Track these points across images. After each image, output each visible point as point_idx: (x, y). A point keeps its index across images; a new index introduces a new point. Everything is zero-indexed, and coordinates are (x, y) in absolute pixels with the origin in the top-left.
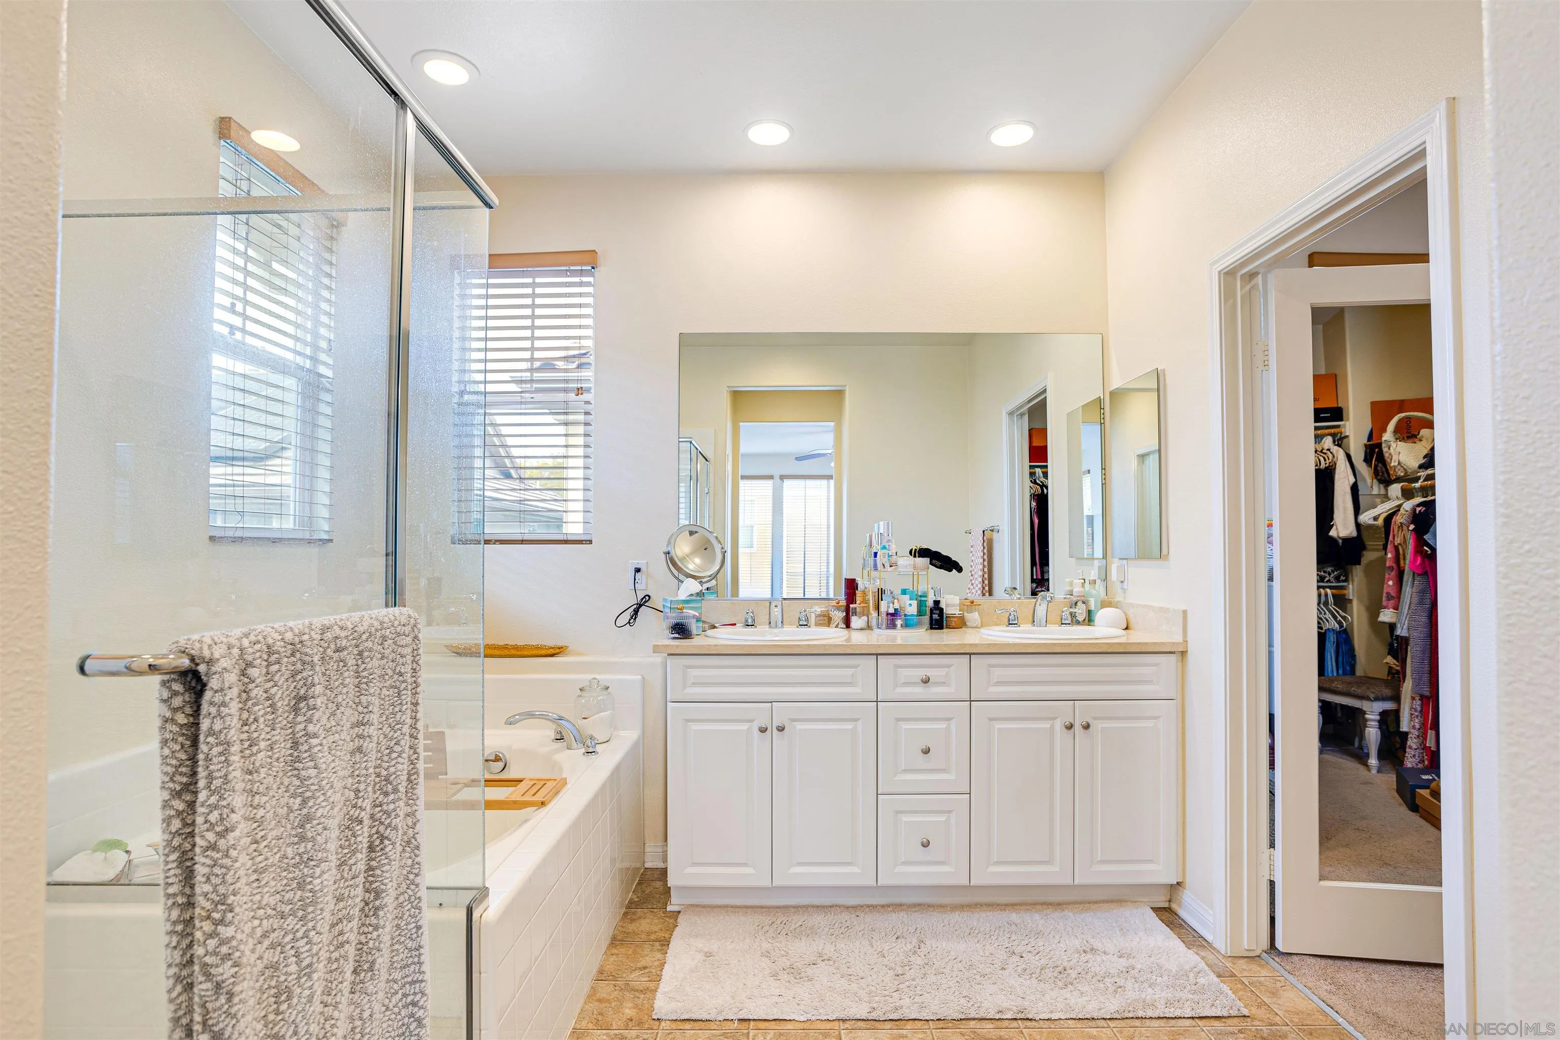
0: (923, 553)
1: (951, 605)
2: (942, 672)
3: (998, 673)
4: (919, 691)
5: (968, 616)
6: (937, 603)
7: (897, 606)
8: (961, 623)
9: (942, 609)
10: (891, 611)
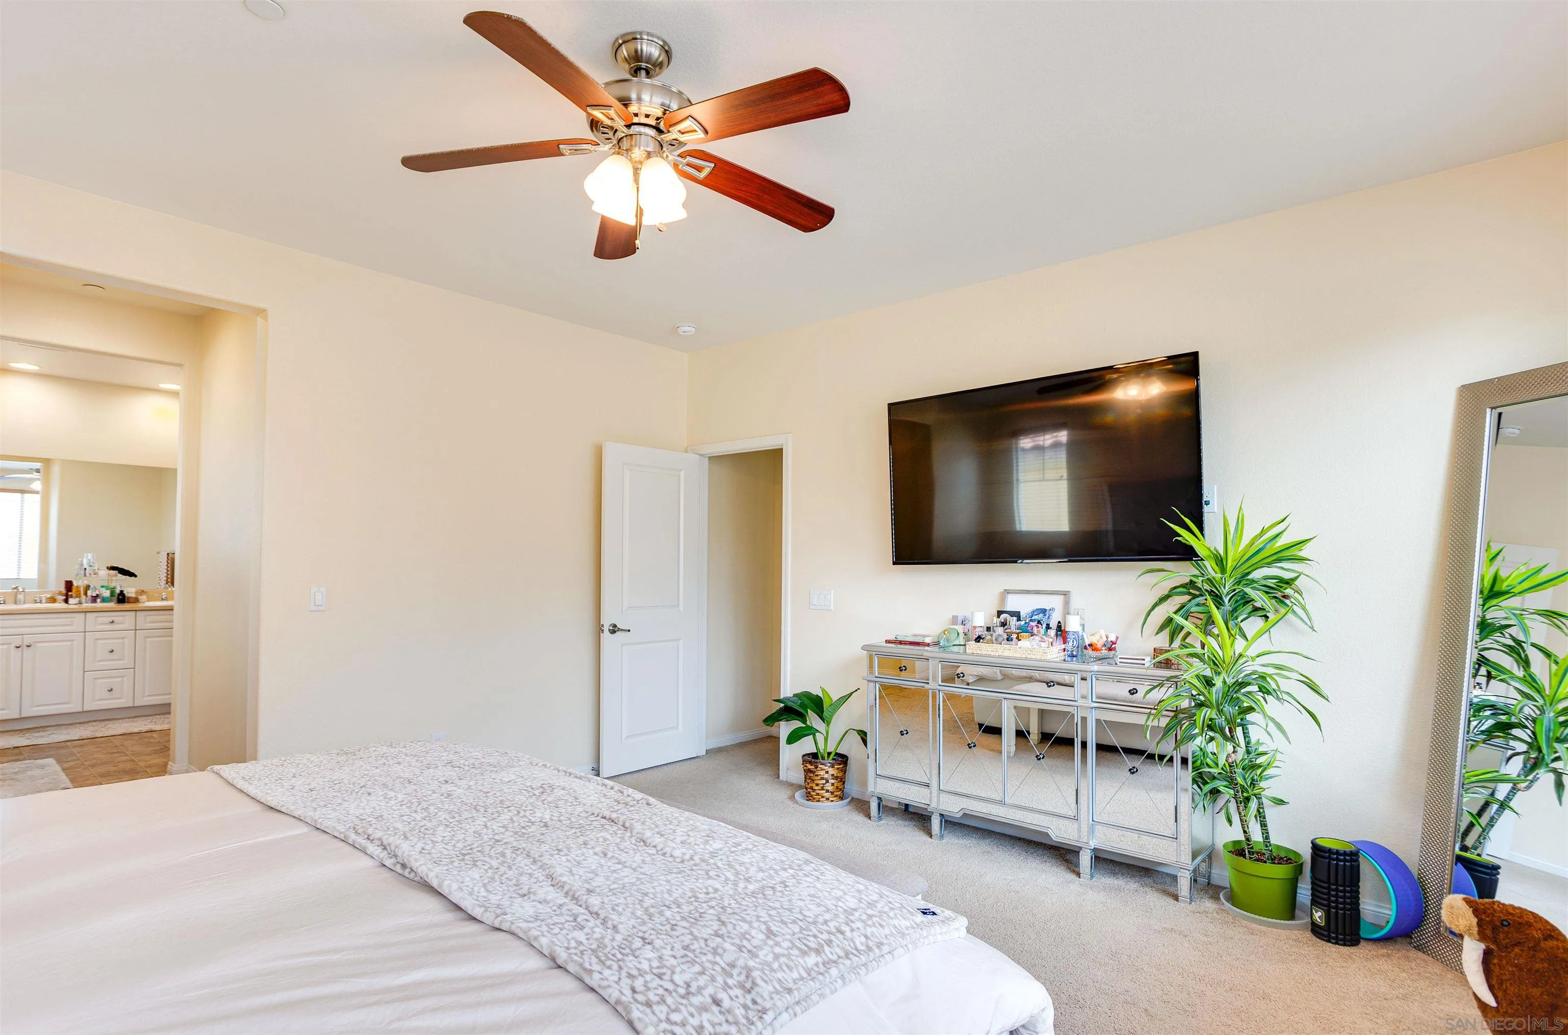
0: (113, 568)
1: (130, 592)
2: (121, 618)
3: (149, 619)
4: (109, 627)
5: (140, 597)
6: (122, 591)
7: (98, 593)
8: (136, 600)
9: (124, 594)
10: (94, 595)
